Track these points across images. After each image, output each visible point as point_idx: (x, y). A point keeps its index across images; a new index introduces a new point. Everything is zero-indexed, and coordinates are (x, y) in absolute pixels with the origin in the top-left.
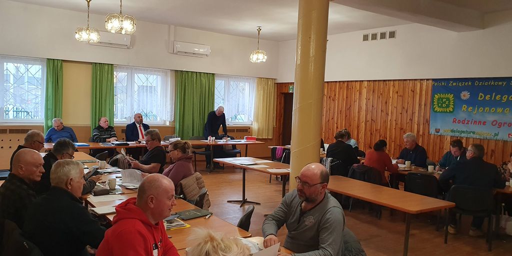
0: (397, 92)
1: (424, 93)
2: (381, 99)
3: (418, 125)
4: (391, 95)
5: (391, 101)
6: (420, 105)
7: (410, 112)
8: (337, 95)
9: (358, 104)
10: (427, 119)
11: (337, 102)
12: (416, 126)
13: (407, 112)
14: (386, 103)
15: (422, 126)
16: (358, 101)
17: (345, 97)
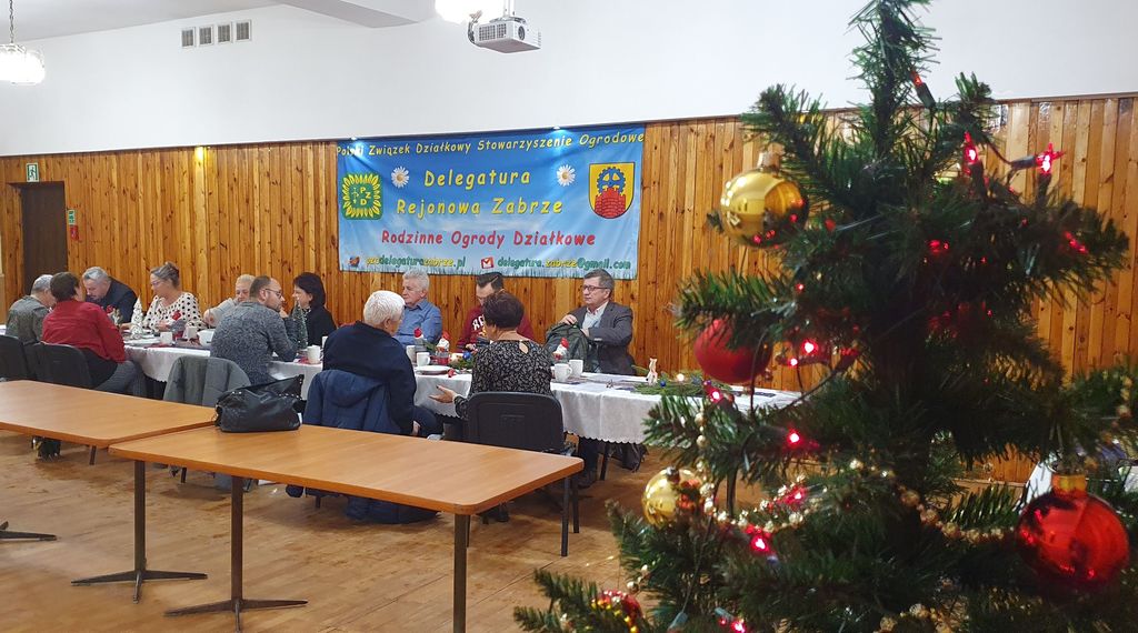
0: (268, 175)
1: (322, 173)
2: (236, 192)
3: (317, 251)
4: (256, 183)
5: (256, 196)
6: (317, 202)
7: (297, 220)
8: (140, 187)
9: (187, 208)
10: (333, 237)
11: (141, 204)
12: (312, 253)
13: (291, 221)
14: (247, 201)
15: (323, 253)
16: (187, 201)
17: (159, 191)
